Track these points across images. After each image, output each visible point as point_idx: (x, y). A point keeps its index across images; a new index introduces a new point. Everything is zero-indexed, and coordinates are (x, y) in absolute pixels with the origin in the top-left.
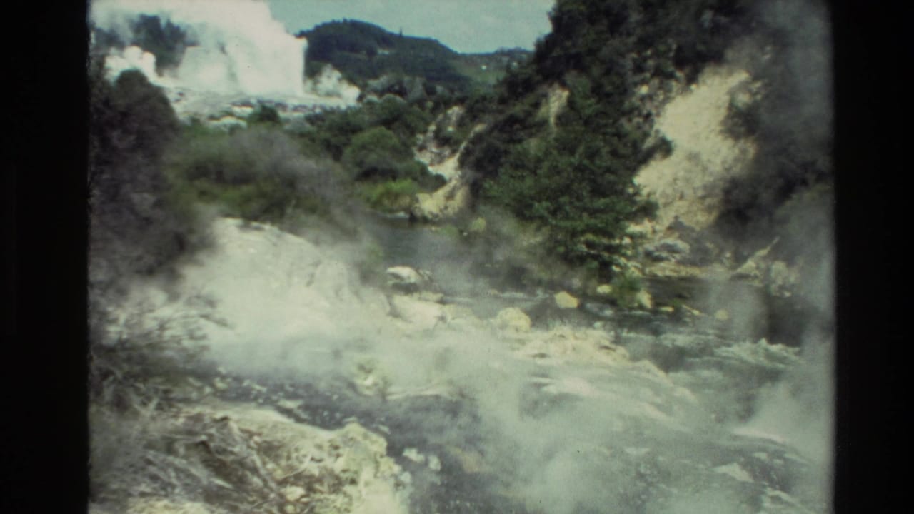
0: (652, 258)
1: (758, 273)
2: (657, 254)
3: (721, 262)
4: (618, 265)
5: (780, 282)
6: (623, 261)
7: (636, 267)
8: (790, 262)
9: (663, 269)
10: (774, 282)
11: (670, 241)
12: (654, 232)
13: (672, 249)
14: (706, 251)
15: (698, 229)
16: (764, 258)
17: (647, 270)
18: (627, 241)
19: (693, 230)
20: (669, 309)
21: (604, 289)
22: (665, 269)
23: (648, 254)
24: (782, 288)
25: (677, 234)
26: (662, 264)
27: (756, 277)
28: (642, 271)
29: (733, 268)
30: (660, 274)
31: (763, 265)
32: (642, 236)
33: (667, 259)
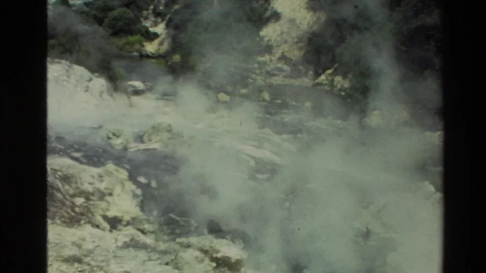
0: (270, 74)
1: (326, 82)
2: (272, 72)
3: (307, 76)
4: (252, 79)
5: (339, 86)
6: (254, 76)
7: (261, 79)
8: (345, 77)
9: (276, 81)
10: (336, 87)
11: (280, 65)
12: (271, 61)
13: (281, 70)
14: (299, 71)
15: (294, 59)
16: (330, 75)
17: (268, 81)
18: (256, 66)
19: (291, 59)
20: (280, 101)
21: (244, 91)
22: (277, 80)
23: (268, 73)
24: (340, 90)
25: (283, 62)
26: (276, 78)
27: (326, 84)
28: (265, 82)
29: (314, 80)
30: (275, 83)
31: (330, 78)
32: (265, 63)
33: (279, 75)
